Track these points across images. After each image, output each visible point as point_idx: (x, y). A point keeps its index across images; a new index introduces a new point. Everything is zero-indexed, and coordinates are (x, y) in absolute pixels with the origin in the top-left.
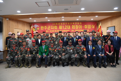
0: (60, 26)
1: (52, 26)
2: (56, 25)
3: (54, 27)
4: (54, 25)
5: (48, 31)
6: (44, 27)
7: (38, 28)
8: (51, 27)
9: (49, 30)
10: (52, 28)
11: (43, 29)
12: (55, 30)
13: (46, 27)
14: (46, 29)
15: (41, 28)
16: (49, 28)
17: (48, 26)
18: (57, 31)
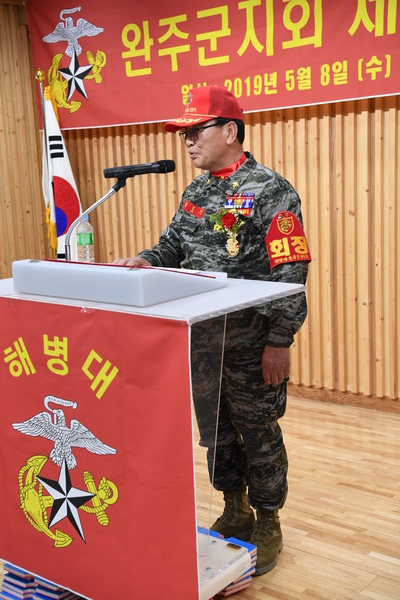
1: (248, 6)
3: (279, 8)
6: (156, 32)
7: (98, 61)
8: (237, 20)
9: (215, 79)
10: (250, 34)
11: (147, 71)
12: (292, 71)
13: (174, 30)
14: (175, 68)
15: (128, 50)
16: (218, 39)
17: (201, 14)
18: (323, 83)
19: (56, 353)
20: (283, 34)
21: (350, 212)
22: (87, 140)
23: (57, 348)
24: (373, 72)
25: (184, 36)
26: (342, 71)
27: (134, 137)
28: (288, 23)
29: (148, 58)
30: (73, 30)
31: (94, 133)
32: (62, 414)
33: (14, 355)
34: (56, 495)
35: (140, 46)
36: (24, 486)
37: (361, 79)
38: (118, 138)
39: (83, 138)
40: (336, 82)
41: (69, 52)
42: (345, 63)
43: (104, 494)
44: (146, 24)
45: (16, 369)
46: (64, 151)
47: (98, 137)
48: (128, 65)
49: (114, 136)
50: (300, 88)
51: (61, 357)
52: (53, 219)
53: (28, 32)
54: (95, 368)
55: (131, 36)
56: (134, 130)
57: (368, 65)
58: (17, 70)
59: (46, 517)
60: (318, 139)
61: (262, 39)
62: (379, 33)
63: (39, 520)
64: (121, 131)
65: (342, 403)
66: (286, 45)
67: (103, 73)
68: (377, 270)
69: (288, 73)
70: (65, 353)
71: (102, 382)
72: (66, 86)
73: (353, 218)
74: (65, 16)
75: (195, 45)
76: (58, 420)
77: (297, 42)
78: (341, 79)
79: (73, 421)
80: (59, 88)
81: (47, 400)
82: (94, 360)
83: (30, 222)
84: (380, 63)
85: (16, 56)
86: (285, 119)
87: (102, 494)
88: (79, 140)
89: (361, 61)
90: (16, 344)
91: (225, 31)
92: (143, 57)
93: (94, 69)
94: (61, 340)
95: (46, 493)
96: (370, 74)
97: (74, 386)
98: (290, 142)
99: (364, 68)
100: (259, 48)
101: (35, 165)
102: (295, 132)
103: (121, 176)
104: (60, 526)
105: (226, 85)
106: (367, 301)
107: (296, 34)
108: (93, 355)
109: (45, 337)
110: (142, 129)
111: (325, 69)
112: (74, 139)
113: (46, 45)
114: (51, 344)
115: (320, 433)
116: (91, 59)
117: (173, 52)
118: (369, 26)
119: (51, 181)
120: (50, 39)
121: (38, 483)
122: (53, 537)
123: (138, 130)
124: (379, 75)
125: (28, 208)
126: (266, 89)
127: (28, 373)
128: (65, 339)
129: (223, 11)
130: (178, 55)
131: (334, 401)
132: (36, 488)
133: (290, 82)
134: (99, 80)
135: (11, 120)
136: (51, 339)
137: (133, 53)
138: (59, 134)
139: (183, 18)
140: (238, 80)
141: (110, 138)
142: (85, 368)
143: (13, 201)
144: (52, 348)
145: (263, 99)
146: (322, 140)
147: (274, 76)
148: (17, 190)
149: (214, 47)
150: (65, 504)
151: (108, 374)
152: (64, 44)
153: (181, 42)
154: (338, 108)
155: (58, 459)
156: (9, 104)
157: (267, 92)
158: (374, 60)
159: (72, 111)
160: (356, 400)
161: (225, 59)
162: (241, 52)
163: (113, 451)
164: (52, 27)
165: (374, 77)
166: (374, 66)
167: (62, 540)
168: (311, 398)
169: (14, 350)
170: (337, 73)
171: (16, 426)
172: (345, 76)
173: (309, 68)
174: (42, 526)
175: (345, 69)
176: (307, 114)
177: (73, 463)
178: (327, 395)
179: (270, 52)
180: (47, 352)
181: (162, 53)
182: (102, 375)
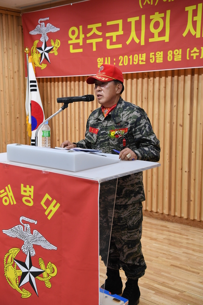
0: (190, 9)
1: (133, 20)
2: (162, 8)
3: (148, 21)
4: (149, 10)
5: (108, 62)
6: (86, 31)
8: (127, 28)
9: (115, 54)
10: (133, 34)
11: (81, 50)
12: (153, 53)
13: (95, 31)
14: (94, 49)
15: (72, 39)
16: (117, 36)
17: (109, 23)
18: (169, 60)
19: (27, 194)
20: (149, 35)
21: (180, 125)
22: (49, 83)
23: (28, 191)
24: (195, 55)
25: (100, 34)
26: (179, 54)
27: (73, 82)
28: (152, 29)
29: (81, 44)
30: (44, 29)
31: (53, 80)
32: (29, 226)
33: (5, 194)
34: (24, 270)
35: (78, 38)
36: (6, 264)
37: (188, 58)
38: (64, 83)
39: (47, 82)
40: (175, 60)
41: (42, 39)
42: (180, 50)
43: (49, 271)
44: (81, 27)
45: (6, 201)
46: (37, 88)
47: (55, 82)
48: (71, 47)
49: (62, 82)
50: (157, 62)
51: (30, 196)
52: (30, 122)
53: (22, 29)
54: (48, 203)
55: (73, 33)
56: (72, 79)
57: (192, 52)
58: (16, 47)
59: (18, 281)
60: (165, 87)
61: (139, 36)
62: (198, 36)
63: (14, 282)
64: (66, 80)
65: (172, 222)
66: (151, 40)
67: (58, 50)
68: (193, 155)
69: (151, 54)
70: (32, 194)
71: (51, 211)
72: (40, 56)
73: (181, 128)
74: (41, 22)
75: (105, 38)
76: (26, 229)
77: (156, 39)
78: (178, 58)
79: (34, 231)
80: (36, 57)
81: (21, 218)
82: (48, 199)
83: (18, 123)
84: (198, 51)
85: (16, 41)
86: (149, 77)
87: (48, 271)
88: (45, 83)
89: (188, 49)
90: (6, 188)
91: (121, 32)
92: (79, 43)
93: (54, 48)
94: (30, 187)
95: (18, 268)
96: (193, 56)
97: (36, 212)
98: (151, 89)
99: (190, 53)
100: (137, 41)
101: (22, 95)
102: (153, 83)
103: (66, 102)
104: (25, 287)
105: (120, 59)
106: (187, 170)
107: (156, 35)
108: (47, 196)
109: (22, 185)
110: (77, 79)
111: (170, 53)
112: (42, 82)
113: (31, 35)
114: (25, 189)
115: (161, 237)
116: (53, 43)
117: (94, 41)
118: (193, 33)
119: (30, 103)
120: (33, 33)
121: (14, 262)
122: (21, 292)
123: (75, 79)
124: (198, 57)
125: (18, 116)
126: (140, 61)
127: (12, 204)
128: (32, 187)
129: (120, 22)
130: (97, 43)
131: (168, 221)
132: (13, 265)
133: (152, 58)
134: (56, 54)
135: (11, 72)
136: (25, 186)
137: (74, 41)
138: (35, 80)
139: (100, 25)
140: (126, 56)
141: (60, 83)
142: (42, 203)
143: (10, 112)
144: (25, 191)
145: (138, 66)
146: (167, 88)
147: (144, 55)
148: (12, 107)
149: (114, 40)
150: (28, 275)
151: (54, 206)
152: (40, 36)
153: (98, 37)
154: (176, 73)
155: (26, 250)
156: (11, 64)
157: (140, 63)
158: (195, 49)
159: (42, 69)
160: (180, 220)
161: (120, 46)
162: (128, 42)
163: (55, 248)
164: (34, 27)
165: (195, 58)
166: (195, 52)
167: (26, 294)
168: (157, 218)
169: (5, 191)
170: (176, 55)
171: (4, 231)
172: (180, 57)
173: (162, 52)
174: (15, 286)
175: (180, 53)
176: (160, 75)
177: (33, 253)
178: (165, 217)
179: (143, 43)
180: (22, 193)
181: (88, 41)
182: (51, 207)
